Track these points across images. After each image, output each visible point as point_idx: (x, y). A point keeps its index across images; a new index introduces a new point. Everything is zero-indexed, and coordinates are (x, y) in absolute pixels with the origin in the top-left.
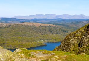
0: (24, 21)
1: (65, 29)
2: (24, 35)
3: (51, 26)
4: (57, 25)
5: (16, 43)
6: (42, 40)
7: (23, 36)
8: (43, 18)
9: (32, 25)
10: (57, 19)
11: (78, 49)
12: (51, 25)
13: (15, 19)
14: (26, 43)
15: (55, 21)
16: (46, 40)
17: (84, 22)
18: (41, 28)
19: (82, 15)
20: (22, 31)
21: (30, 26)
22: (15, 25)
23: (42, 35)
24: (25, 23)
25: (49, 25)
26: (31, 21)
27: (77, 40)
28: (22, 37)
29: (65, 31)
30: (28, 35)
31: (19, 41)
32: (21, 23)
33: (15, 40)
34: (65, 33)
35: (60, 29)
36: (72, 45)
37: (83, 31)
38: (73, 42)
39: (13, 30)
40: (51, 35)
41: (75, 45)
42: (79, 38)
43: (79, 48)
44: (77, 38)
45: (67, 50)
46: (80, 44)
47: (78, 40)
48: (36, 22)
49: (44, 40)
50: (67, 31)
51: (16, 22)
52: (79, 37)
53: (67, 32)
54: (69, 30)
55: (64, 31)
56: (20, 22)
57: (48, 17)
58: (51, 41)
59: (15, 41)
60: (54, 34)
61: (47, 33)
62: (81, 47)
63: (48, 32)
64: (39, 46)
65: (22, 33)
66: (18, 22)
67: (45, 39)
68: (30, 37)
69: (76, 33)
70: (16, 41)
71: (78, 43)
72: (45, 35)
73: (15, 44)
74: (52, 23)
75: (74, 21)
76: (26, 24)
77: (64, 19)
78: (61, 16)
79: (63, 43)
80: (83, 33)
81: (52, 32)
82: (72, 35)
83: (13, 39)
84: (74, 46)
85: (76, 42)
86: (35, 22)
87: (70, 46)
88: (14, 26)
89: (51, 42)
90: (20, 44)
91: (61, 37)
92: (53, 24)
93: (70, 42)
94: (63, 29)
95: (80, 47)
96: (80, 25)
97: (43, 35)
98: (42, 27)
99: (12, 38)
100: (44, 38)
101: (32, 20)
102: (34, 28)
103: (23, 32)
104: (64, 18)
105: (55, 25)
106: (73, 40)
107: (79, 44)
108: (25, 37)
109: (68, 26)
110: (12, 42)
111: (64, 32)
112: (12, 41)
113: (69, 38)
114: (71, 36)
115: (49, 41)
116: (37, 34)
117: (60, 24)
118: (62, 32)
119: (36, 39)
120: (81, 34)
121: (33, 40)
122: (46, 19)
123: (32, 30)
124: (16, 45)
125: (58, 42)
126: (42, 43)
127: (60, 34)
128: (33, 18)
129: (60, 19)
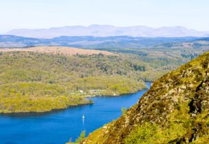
0: (36, 41)
1: (139, 63)
2: (35, 78)
3: (103, 55)
4: (118, 52)
5: (15, 97)
6: (82, 91)
7: (34, 82)
8: (83, 35)
9: (55, 53)
10: (119, 37)
11: (188, 116)
12: (103, 52)
13: (12, 36)
14: (41, 98)
15: (114, 43)
16: (91, 91)
17: (186, 45)
18: (80, 59)
19: (178, 27)
20: (31, 68)
21: (52, 55)
22: (14, 52)
23: (82, 77)
24: (39, 48)
25: (98, 52)
26: (53, 43)
27: (185, 92)
28: (30, 82)
29: (140, 68)
30: (46, 79)
31: (24, 94)
32: (27, 47)
33: (13, 90)
34: (138, 72)
35: (126, 62)
36: (171, 106)
37: (200, 67)
38: (175, 99)
39: (9, 64)
40: (104, 77)
41: (181, 105)
42: (189, 89)
43: (193, 115)
44: (184, 87)
45: (158, 119)
46: (194, 104)
47: (188, 94)
48: (65, 45)
49: (86, 89)
50: (144, 67)
51: (15, 45)
52: (191, 86)
53: (144, 70)
54: (147, 65)
55: (136, 68)
56: (26, 45)
57: (97, 32)
58: (103, 92)
59: (11, 94)
60: (112, 76)
61: (94, 73)
62: (200, 111)
63: (96, 69)
64: (73, 104)
65: (30, 72)
66: (21, 44)
67: (88, 88)
68: (51, 82)
69: (179, 73)
70: (15, 92)
71: (189, 101)
72: (90, 76)
73: (13, 101)
74: (106, 46)
75: (160, 41)
76: (41, 49)
77: (136, 38)
78: (129, 29)
79: (146, 102)
80: (201, 74)
81: (106, 70)
82: (170, 80)
83: (7, 89)
84: (179, 109)
85: (182, 98)
86: (63, 46)
87: (167, 109)
88: (11, 55)
89: (103, 96)
90: (25, 102)
91: (129, 83)
92: (109, 50)
93: (165, 99)
94: (134, 62)
95: (196, 112)
96: (174, 52)
97: (85, 78)
98: (81, 56)
99: (5, 87)
100: (87, 86)
101: (55, 40)
102: (61, 60)
103: (34, 70)
104: (134, 35)
105: (114, 51)
106: (173, 93)
107: (191, 105)
108: (38, 83)
109: (146, 55)
110: (5, 97)
111: (136, 70)
112: (6, 94)
113: (162, 89)
114: (167, 82)
115: (99, 92)
116: (70, 76)
117: (126, 49)
118: (132, 70)
119: (66, 88)
120: (194, 76)
121: (58, 91)
122: (92, 37)
123: (56, 66)
124: (15, 104)
125: (121, 95)
126: (81, 99)
127: (125, 74)
128: (58, 35)
129: (126, 37)
